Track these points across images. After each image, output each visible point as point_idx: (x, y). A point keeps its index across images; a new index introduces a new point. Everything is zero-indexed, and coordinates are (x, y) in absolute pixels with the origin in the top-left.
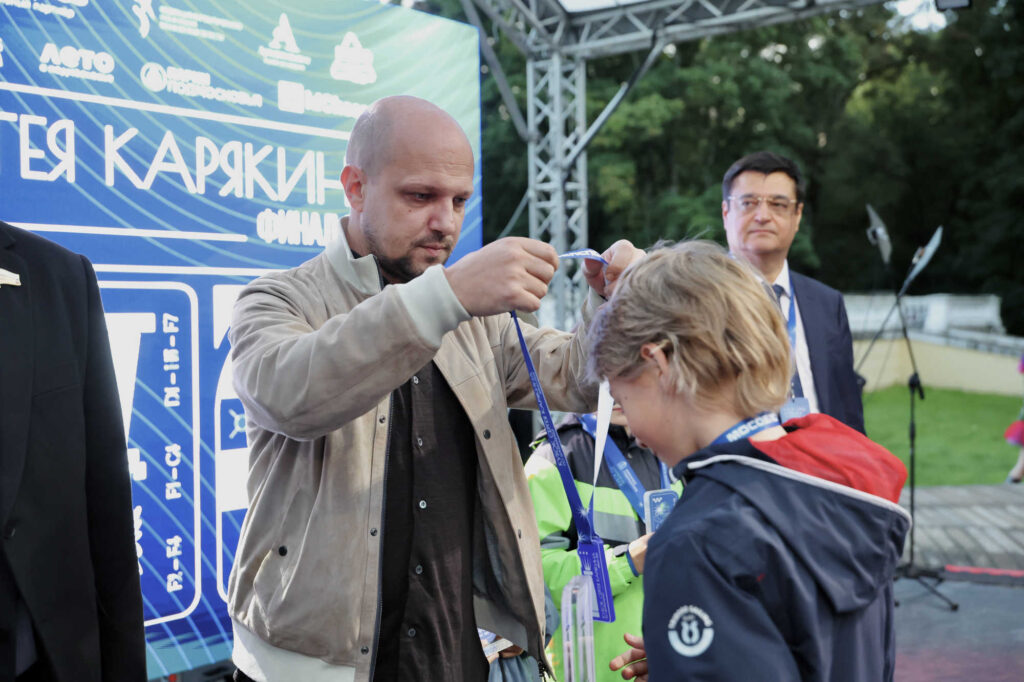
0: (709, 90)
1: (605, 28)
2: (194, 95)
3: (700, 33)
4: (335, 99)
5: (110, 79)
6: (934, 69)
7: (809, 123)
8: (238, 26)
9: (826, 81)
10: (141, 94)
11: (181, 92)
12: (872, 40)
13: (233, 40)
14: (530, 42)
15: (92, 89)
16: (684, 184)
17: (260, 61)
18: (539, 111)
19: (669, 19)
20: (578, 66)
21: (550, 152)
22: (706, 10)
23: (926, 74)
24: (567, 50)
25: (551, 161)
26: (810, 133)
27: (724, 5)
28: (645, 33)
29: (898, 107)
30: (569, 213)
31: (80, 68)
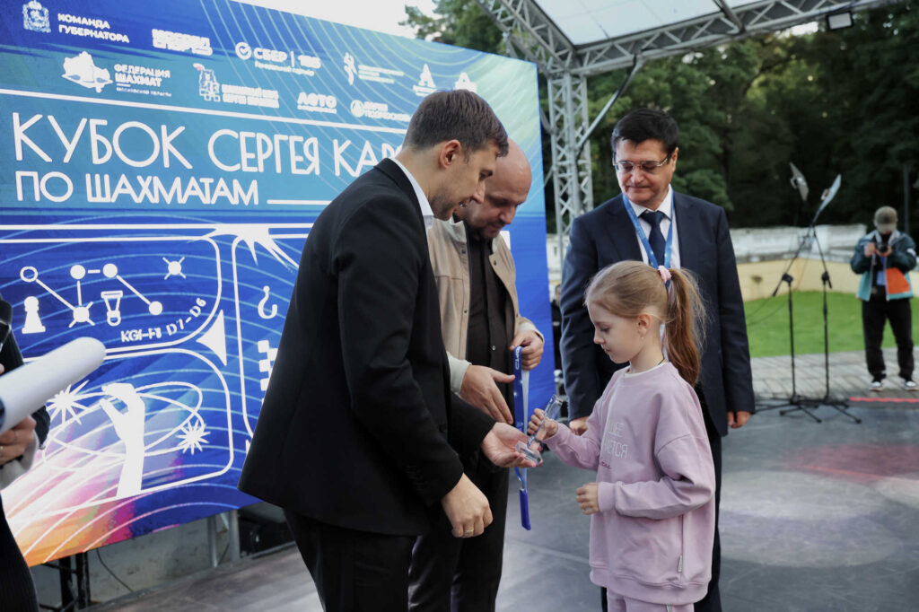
1: (600, 55)
2: (379, 117)
3: (665, 55)
5: (335, 111)
6: (810, 63)
7: (720, 108)
8: (400, 74)
9: (733, 77)
10: (352, 120)
11: (372, 117)
12: (764, 45)
13: (399, 83)
14: (549, 67)
15: (325, 118)
17: (414, 94)
18: (557, 112)
19: (644, 47)
20: (582, 81)
21: (566, 139)
22: (669, 39)
23: (804, 66)
24: (574, 71)
25: (567, 146)
26: (721, 114)
27: (681, 35)
28: (629, 57)
29: (784, 91)
30: (580, 180)
31: (319, 105)
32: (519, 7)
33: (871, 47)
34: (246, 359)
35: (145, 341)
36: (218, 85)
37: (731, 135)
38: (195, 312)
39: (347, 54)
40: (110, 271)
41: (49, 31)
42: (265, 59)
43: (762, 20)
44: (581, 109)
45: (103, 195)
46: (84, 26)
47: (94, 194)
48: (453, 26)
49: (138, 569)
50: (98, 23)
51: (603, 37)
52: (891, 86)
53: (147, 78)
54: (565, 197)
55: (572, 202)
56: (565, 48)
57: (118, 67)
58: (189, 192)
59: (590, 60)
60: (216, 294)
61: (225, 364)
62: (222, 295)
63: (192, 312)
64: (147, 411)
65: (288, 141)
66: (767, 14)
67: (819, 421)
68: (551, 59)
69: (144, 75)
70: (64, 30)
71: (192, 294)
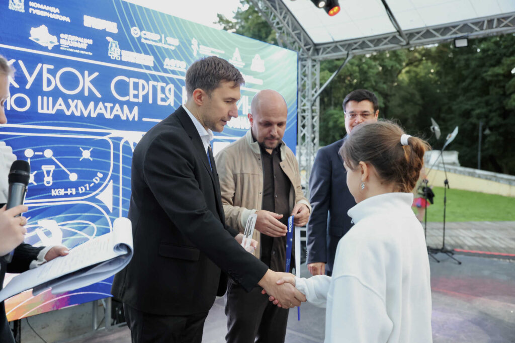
0: (348, 70)
1: (329, 50)
4: (252, 77)
5: (184, 70)
7: (384, 83)
8: (223, 52)
9: (392, 67)
12: (409, 51)
14: (300, 54)
15: (179, 74)
16: (336, 105)
18: (303, 79)
19: (353, 47)
20: (317, 63)
22: (367, 45)
23: (429, 64)
24: (314, 58)
25: (306, 99)
26: (385, 86)
27: (374, 43)
28: (344, 52)
29: (418, 77)
30: (313, 118)
31: (176, 66)
32: (286, 20)
33: (465, 57)
34: (124, 209)
35: (66, 195)
36: (119, 50)
37: (389, 98)
38: (96, 180)
39: (194, 39)
40: (48, 154)
41: (23, 11)
42: (147, 38)
43: (419, 39)
44: (316, 79)
45: (48, 109)
46: (44, 10)
47: (42, 108)
48: (243, 27)
49: (48, 326)
50: (52, 9)
51: (331, 40)
52: (475, 78)
53: (79, 43)
54: (304, 126)
55: (307, 130)
56: (309, 44)
57: (62, 35)
58: (98, 111)
59: (322, 53)
60: (109, 170)
61: (111, 211)
62: (113, 171)
63: (94, 180)
64: (63, 237)
65: (157, 85)
66: (422, 36)
67: (439, 262)
68: (301, 50)
69: (77, 41)
70: (32, 11)
71: (95, 170)
